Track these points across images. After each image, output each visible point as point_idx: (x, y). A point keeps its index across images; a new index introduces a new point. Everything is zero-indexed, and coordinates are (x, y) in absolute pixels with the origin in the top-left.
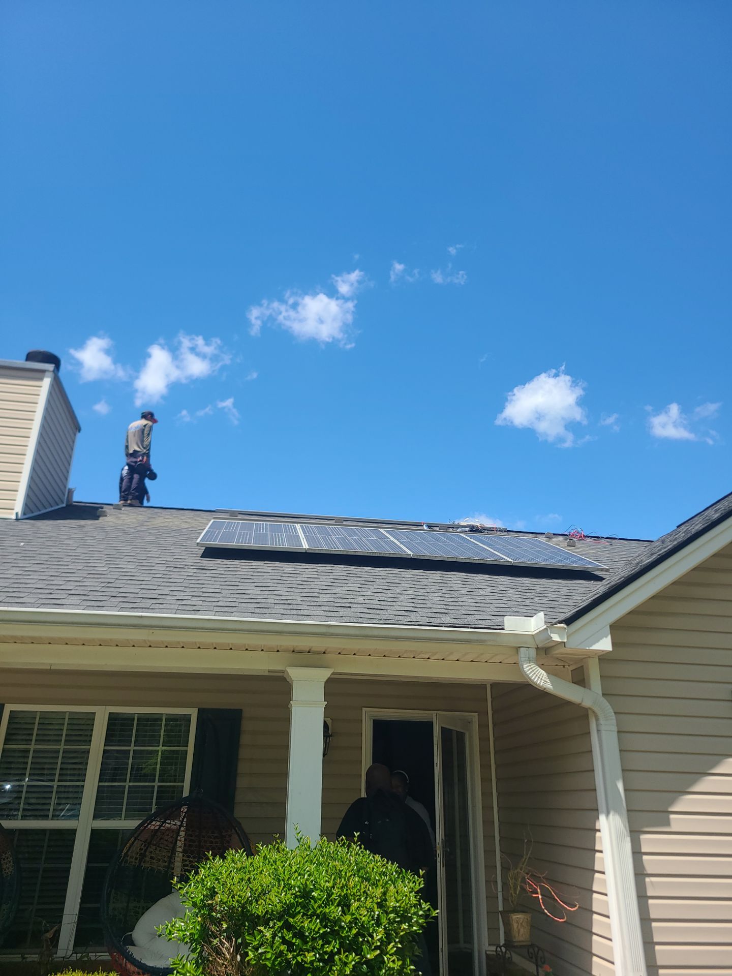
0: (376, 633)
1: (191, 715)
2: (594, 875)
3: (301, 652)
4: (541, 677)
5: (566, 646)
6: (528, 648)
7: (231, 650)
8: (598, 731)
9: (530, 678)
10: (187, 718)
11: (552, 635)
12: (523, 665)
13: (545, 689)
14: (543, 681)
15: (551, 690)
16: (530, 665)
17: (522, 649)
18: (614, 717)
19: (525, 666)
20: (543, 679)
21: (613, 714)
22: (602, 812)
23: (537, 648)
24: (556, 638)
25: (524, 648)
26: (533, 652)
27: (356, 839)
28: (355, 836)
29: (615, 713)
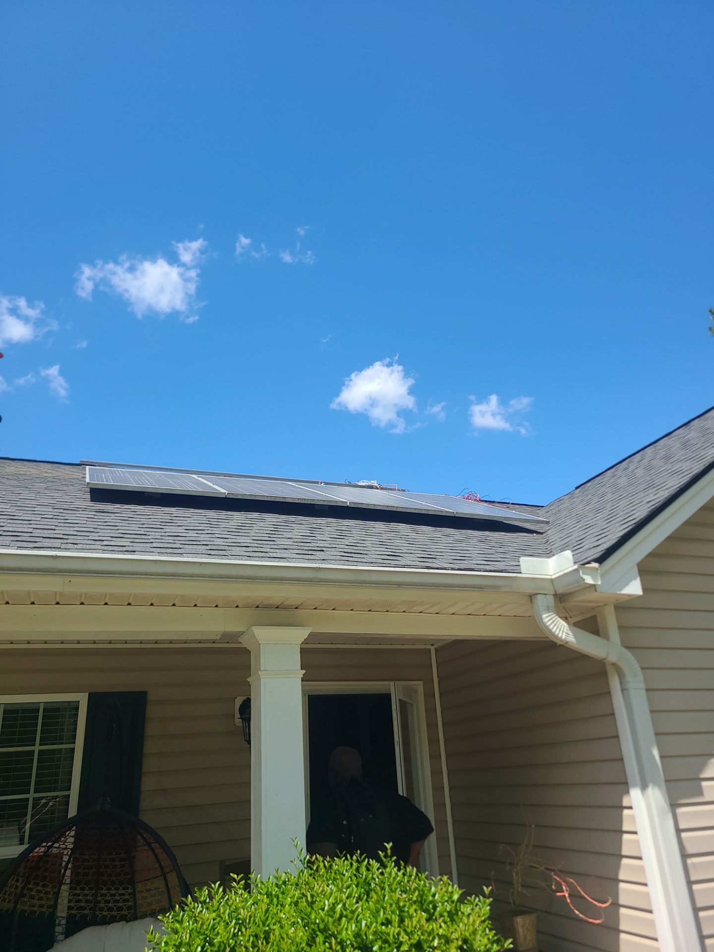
0: (374, 578)
1: (79, 701)
2: (620, 860)
3: (267, 607)
4: (562, 629)
5: (597, 590)
6: (545, 594)
7: (174, 607)
8: (623, 690)
9: (550, 631)
10: (75, 707)
11: (584, 577)
12: (541, 616)
13: (567, 642)
14: (564, 634)
15: (573, 643)
16: (550, 616)
17: (539, 596)
18: (640, 673)
19: (544, 616)
20: (565, 631)
21: (639, 669)
22: (635, 786)
23: (556, 595)
24: (589, 580)
25: (541, 595)
26: (551, 600)
27: (389, 852)
28: (386, 848)
29: (642, 668)
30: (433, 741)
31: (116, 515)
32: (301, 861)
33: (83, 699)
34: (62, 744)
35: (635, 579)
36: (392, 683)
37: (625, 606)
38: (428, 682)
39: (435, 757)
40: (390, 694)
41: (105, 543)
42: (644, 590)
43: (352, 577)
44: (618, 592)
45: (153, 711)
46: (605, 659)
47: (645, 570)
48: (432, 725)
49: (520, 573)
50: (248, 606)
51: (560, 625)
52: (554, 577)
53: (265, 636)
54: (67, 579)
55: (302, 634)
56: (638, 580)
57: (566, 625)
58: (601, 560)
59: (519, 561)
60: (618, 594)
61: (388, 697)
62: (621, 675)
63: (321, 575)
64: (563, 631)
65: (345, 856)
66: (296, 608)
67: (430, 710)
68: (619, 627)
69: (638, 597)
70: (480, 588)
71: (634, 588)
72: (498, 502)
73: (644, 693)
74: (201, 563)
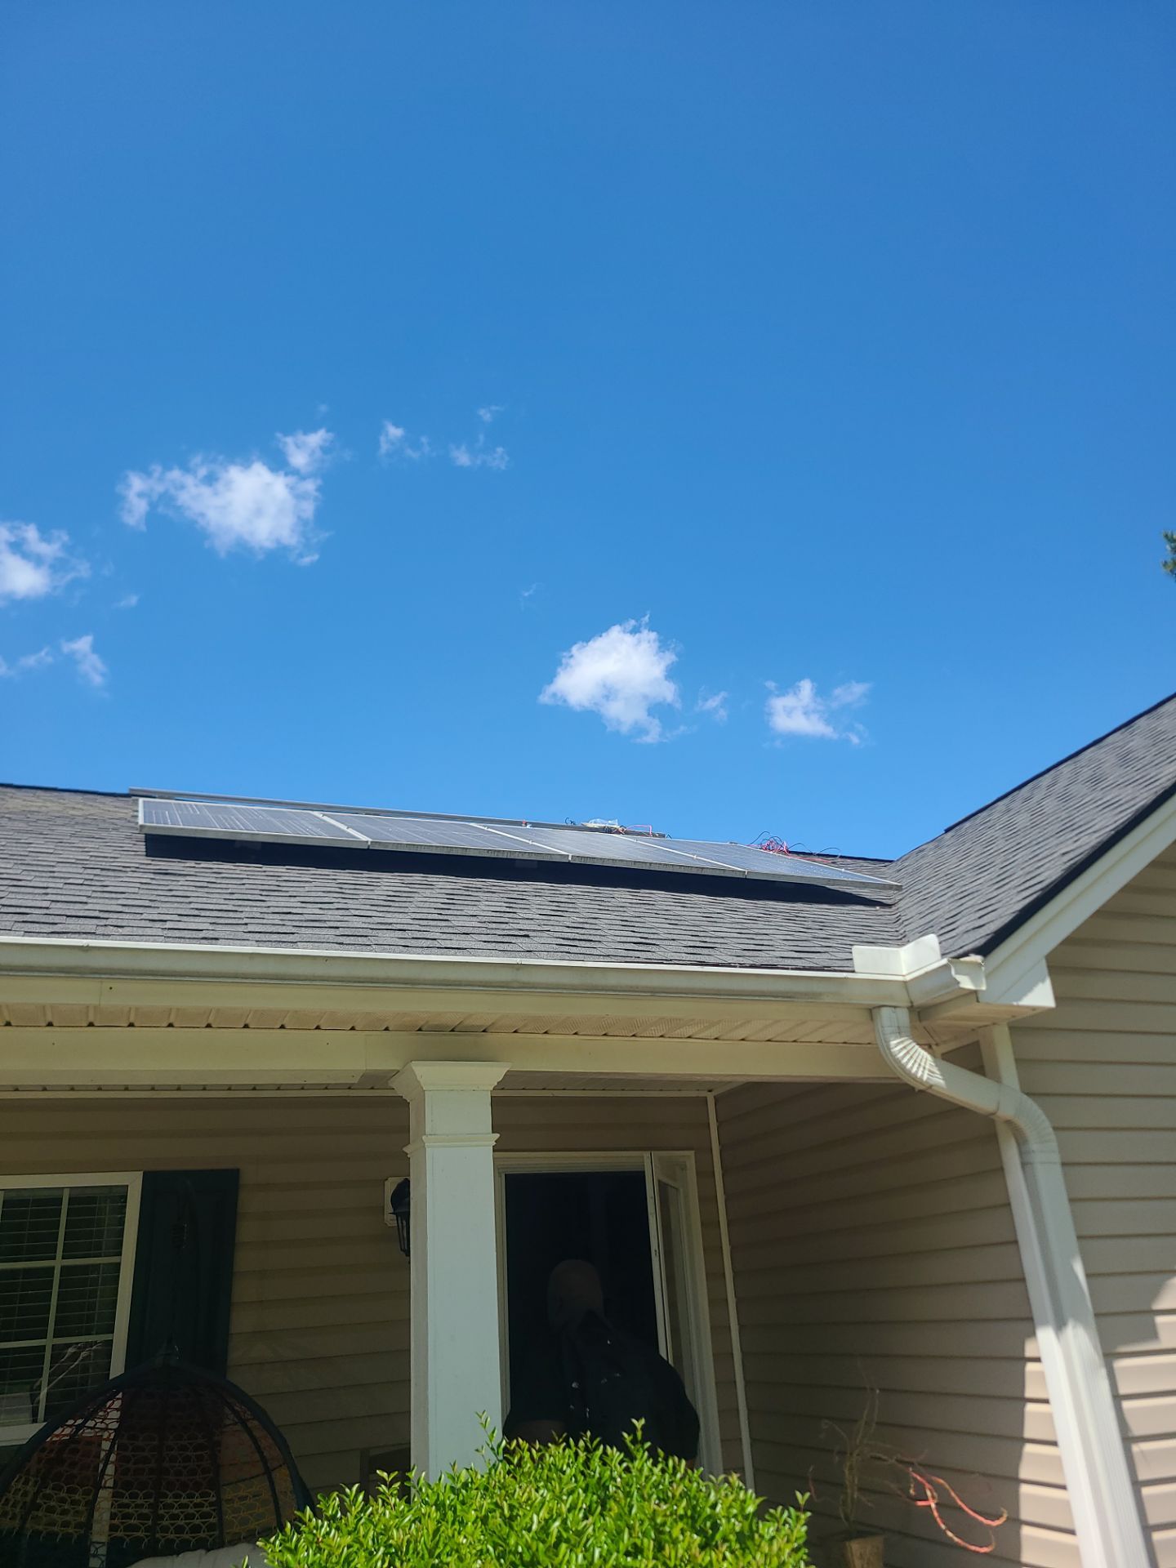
1: (127, 1186)
4: (923, 1064)
5: (980, 1000)
6: (895, 1007)
7: (283, 1031)
8: (1024, 1165)
9: (903, 1068)
11: (959, 978)
12: (887, 1042)
13: (931, 1086)
14: (926, 1072)
15: (943, 1088)
16: (902, 1042)
17: (884, 1011)
19: (893, 1043)
20: (927, 1067)
21: (1051, 1129)
22: (1045, 1323)
23: (911, 1008)
24: (966, 983)
25: (888, 1008)
26: (903, 1016)
27: (639, 1434)
28: (635, 1427)
30: (712, 1250)
31: (188, 878)
32: (492, 1449)
33: (133, 1182)
34: (99, 1256)
35: (1043, 981)
36: (646, 1154)
37: (1026, 1026)
38: (704, 1151)
39: (715, 1275)
40: (644, 1172)
41: (168, 925)
42: (1057, 998)
43: (576, 980)
44: (1015, 1003)
45: (249, 1202)
46: (993, 1114)
47: (1058, 966)
48: (709, 1224)
49: (853, 972)
50: (403, 1029)
51: (920, 1057)
52: (908, 978)
53: (430, 1076)
54: (107, 984)
55: (493, 1073)
56: (1048, 982)
57: (929, 1057)
58: (985, 950)
59: (851, 953)
60: (1014, 1006)
61: (638, 1178)
62: (1021, 1141)
63: (524, 977)
64: (924, 1068)
65: (566, 1440)
66: (484, 1031)
67: (707, 1199)
68: (1017, 1061)
69: (1049, 1011)
70: (788, 996)
71: (1042, 996)
72: (819, 855)
73: (1058, 1169)
74: (327, 958)
